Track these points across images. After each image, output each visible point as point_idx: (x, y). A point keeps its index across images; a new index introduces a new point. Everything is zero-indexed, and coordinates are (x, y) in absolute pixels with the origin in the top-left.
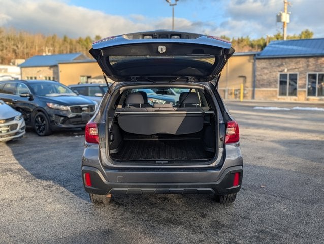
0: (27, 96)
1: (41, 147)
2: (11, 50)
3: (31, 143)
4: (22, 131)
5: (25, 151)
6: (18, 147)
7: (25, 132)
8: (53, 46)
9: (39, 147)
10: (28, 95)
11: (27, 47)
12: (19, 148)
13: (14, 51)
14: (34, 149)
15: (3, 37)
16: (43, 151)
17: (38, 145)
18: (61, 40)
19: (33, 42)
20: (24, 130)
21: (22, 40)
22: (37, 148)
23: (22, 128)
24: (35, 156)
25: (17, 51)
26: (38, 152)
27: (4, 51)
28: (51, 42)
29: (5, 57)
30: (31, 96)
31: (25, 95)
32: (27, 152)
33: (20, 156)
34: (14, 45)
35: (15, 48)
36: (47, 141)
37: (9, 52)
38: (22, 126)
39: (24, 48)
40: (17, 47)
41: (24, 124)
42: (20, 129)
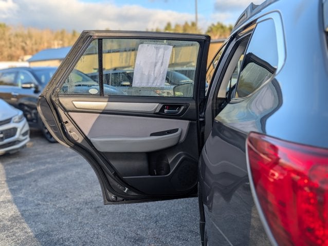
0: (30, 88)
1: (53, 163)
2: (20, 47)
3: (38, 156)
4: (24, 138)
5: (28, 172)
6: (18, 163)
7: (28, 139)
8: (62, 40)
9: (49, 163)
10: (33, 85)
11: (36, 44)
12: (20, 165)
13: (23, 48)
14: (43, 167)
15: (11, 34)
16: (56, 171)
17: (49, 160)
18: (70, 35)
19: (41, 38)
20: (28, 136)
21: (30, 36)
22: (47, 165)
23: (24, 134)
24: (43, 182)
25: (26, 48)
26: (48, 173)
27: (13, 49)
28: (60, 37)
29: (14, 54)
30: (36, 87)
31: (28, 86)
32: (31, 174)
33: (19, 182)
34: (22, 41)
35: (24, 44)
36: (62, 151)
37: (18, 49)
38: (24, 131)
39: (32, 45)
40: (26, 43)
41: (27, 128)
42: (20, 134)
